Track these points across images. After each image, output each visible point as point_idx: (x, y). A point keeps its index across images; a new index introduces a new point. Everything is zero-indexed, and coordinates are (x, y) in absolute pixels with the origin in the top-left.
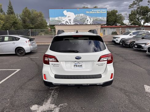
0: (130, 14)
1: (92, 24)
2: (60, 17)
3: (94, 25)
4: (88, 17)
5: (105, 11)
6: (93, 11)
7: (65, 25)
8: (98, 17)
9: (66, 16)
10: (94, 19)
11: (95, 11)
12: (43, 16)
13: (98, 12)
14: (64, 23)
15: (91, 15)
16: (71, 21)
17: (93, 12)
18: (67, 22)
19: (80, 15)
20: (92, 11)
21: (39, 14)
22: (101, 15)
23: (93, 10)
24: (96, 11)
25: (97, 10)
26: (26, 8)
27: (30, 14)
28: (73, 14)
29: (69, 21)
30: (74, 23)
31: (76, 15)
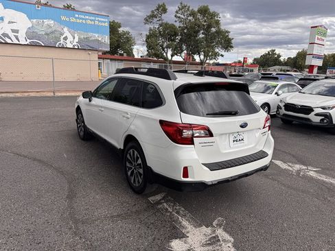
0: (148, 34)
1: (78, 49)
3: (83, 51)
4: (66, 29)
5: (105, 22)
6: (78, 18)
8: (90, 34)
10: (82, 37)
11: (83, 19)
13: (89, 22)
15: (73, 27)
16: (19, 35)
17: (78, 21)
19: (46, 23)
20: (76, 18)
22: (96, 29)
23: (77, 16)
24: (86, 19)
25: (87, 17)
31: (34, 21)
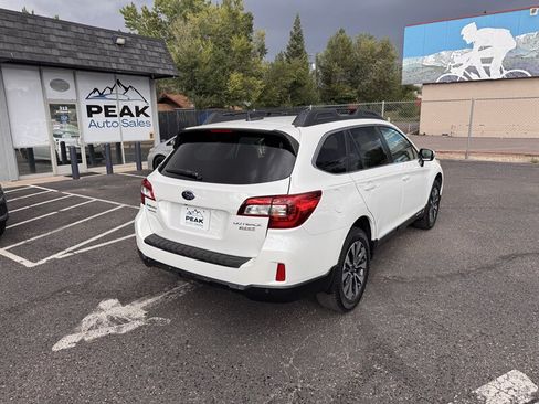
2: (443, 53)
7: (462, 82)
9: (471, 46)
12: (393, 53)
14: (459, 73)
16: (491, 65)
18: (472, 69)
21: (378, 49)
26: (342, 31)
27: (348, 51)
28: (506, 33)
29: (480, 67)
30: (505, 72)
31: (522, 37)
